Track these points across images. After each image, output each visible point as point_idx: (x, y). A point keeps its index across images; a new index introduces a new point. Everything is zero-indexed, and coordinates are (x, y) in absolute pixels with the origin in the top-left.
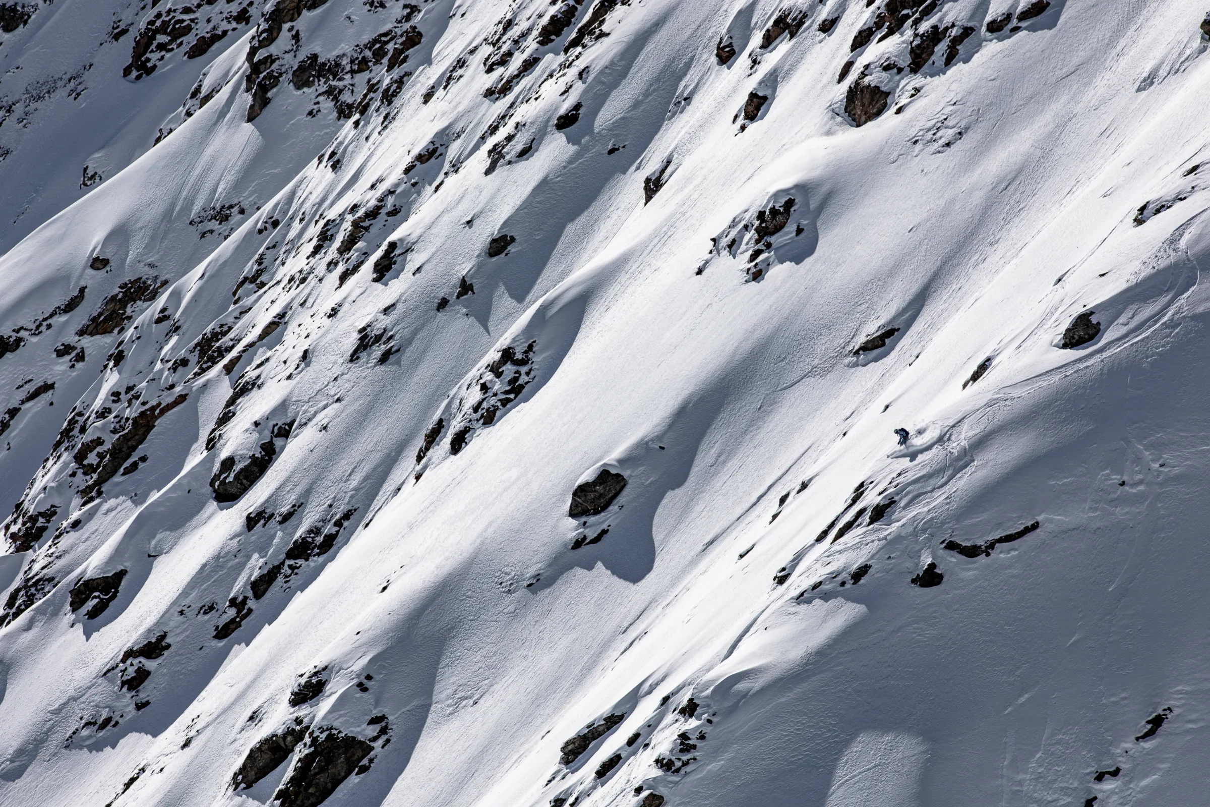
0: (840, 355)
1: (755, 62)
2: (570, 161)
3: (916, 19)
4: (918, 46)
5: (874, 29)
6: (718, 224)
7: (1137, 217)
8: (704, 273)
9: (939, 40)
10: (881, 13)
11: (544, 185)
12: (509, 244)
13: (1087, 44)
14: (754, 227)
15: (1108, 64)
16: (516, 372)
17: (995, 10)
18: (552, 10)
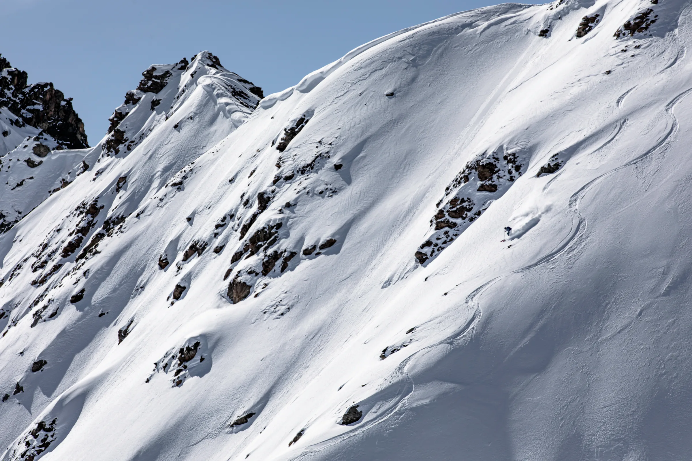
0: (223, 427)
1: (179, 268)
2: (79, 320)
3: (266, 247)
4: (267, 262)
5: (243, 252)
6: (158, 355)
7: (382, 355)
8: (150, 382)
9: (278, 259)
10: (247, 244)
11: (63, 333)
12: (43, 365)
13: (356, 262)
14: (178, 357)
15: (366, 273)
16: (45, 436)
17: (307, 244)
18: (70, 239)
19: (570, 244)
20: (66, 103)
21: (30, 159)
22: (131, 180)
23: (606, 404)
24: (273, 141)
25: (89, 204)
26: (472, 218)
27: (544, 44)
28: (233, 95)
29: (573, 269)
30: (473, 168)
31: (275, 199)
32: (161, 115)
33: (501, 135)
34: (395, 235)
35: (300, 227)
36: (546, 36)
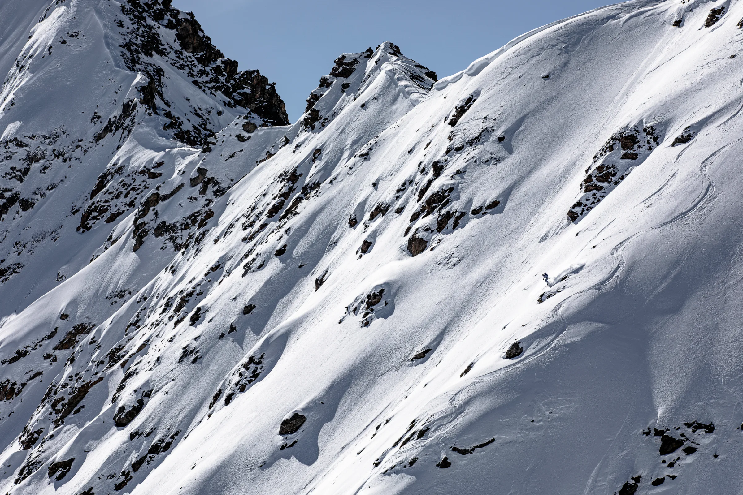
0: (404, 361)
1: (366, 226)
2: (282, 271)
3: (440, 208)
4: (441, 220)
5: (420, 212)
6: (349, 300)
7: (539, 299)
8: (342, 323)
9: (450, 218)
10: (424, 205)
11: (269, 282)
12: (253, 309)
13: (517, 220)
14: (366, 302)
15: (526, 230)
16: (255, 368)
17: (476, 204)
18: (274, 202)
19: (701, 204)
20: (270, 87)
21: (240, 134)
22: (325, 152)
23: (732, 339)
24: (446, 118)
25: (289, 172)
26: (616, 182)
27: (677, 33)
28: (411, 79)
29: (703, 226)
30: (617, 140)
31: (448, 167)
32: (350, 96)
33: (641, 111)
34: (550, 197)
35: (469, 191)
36: (679, 26)
